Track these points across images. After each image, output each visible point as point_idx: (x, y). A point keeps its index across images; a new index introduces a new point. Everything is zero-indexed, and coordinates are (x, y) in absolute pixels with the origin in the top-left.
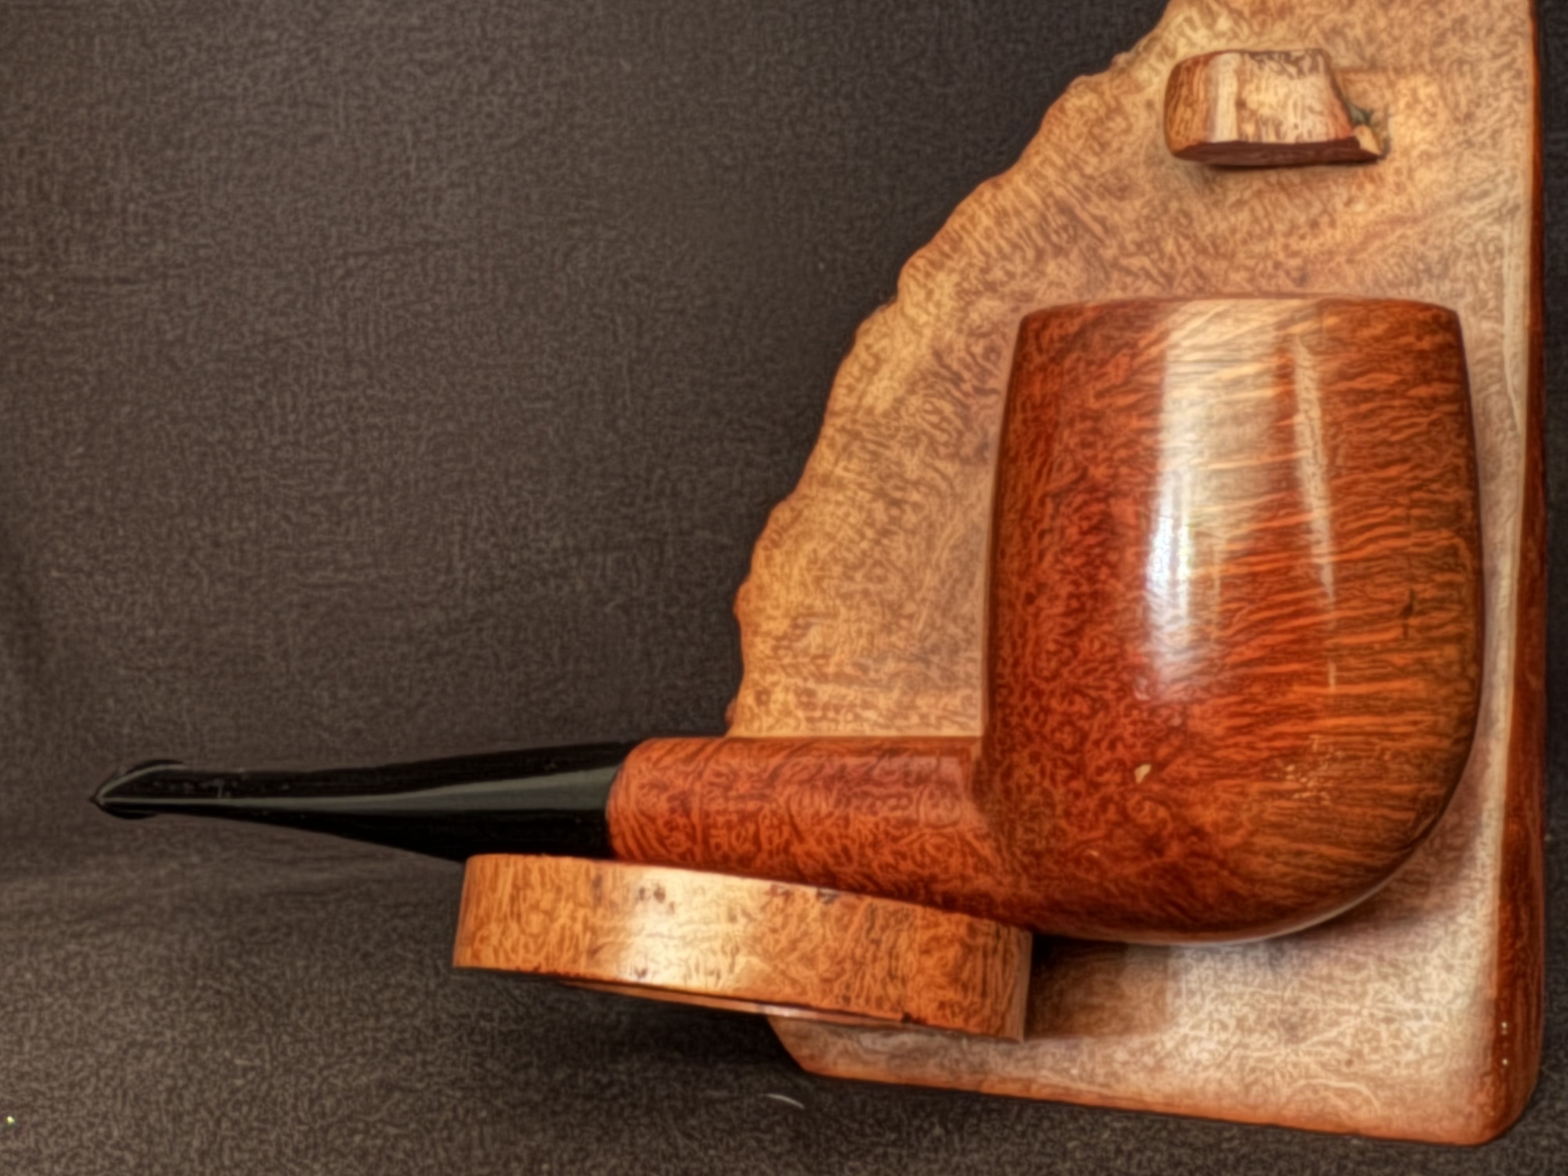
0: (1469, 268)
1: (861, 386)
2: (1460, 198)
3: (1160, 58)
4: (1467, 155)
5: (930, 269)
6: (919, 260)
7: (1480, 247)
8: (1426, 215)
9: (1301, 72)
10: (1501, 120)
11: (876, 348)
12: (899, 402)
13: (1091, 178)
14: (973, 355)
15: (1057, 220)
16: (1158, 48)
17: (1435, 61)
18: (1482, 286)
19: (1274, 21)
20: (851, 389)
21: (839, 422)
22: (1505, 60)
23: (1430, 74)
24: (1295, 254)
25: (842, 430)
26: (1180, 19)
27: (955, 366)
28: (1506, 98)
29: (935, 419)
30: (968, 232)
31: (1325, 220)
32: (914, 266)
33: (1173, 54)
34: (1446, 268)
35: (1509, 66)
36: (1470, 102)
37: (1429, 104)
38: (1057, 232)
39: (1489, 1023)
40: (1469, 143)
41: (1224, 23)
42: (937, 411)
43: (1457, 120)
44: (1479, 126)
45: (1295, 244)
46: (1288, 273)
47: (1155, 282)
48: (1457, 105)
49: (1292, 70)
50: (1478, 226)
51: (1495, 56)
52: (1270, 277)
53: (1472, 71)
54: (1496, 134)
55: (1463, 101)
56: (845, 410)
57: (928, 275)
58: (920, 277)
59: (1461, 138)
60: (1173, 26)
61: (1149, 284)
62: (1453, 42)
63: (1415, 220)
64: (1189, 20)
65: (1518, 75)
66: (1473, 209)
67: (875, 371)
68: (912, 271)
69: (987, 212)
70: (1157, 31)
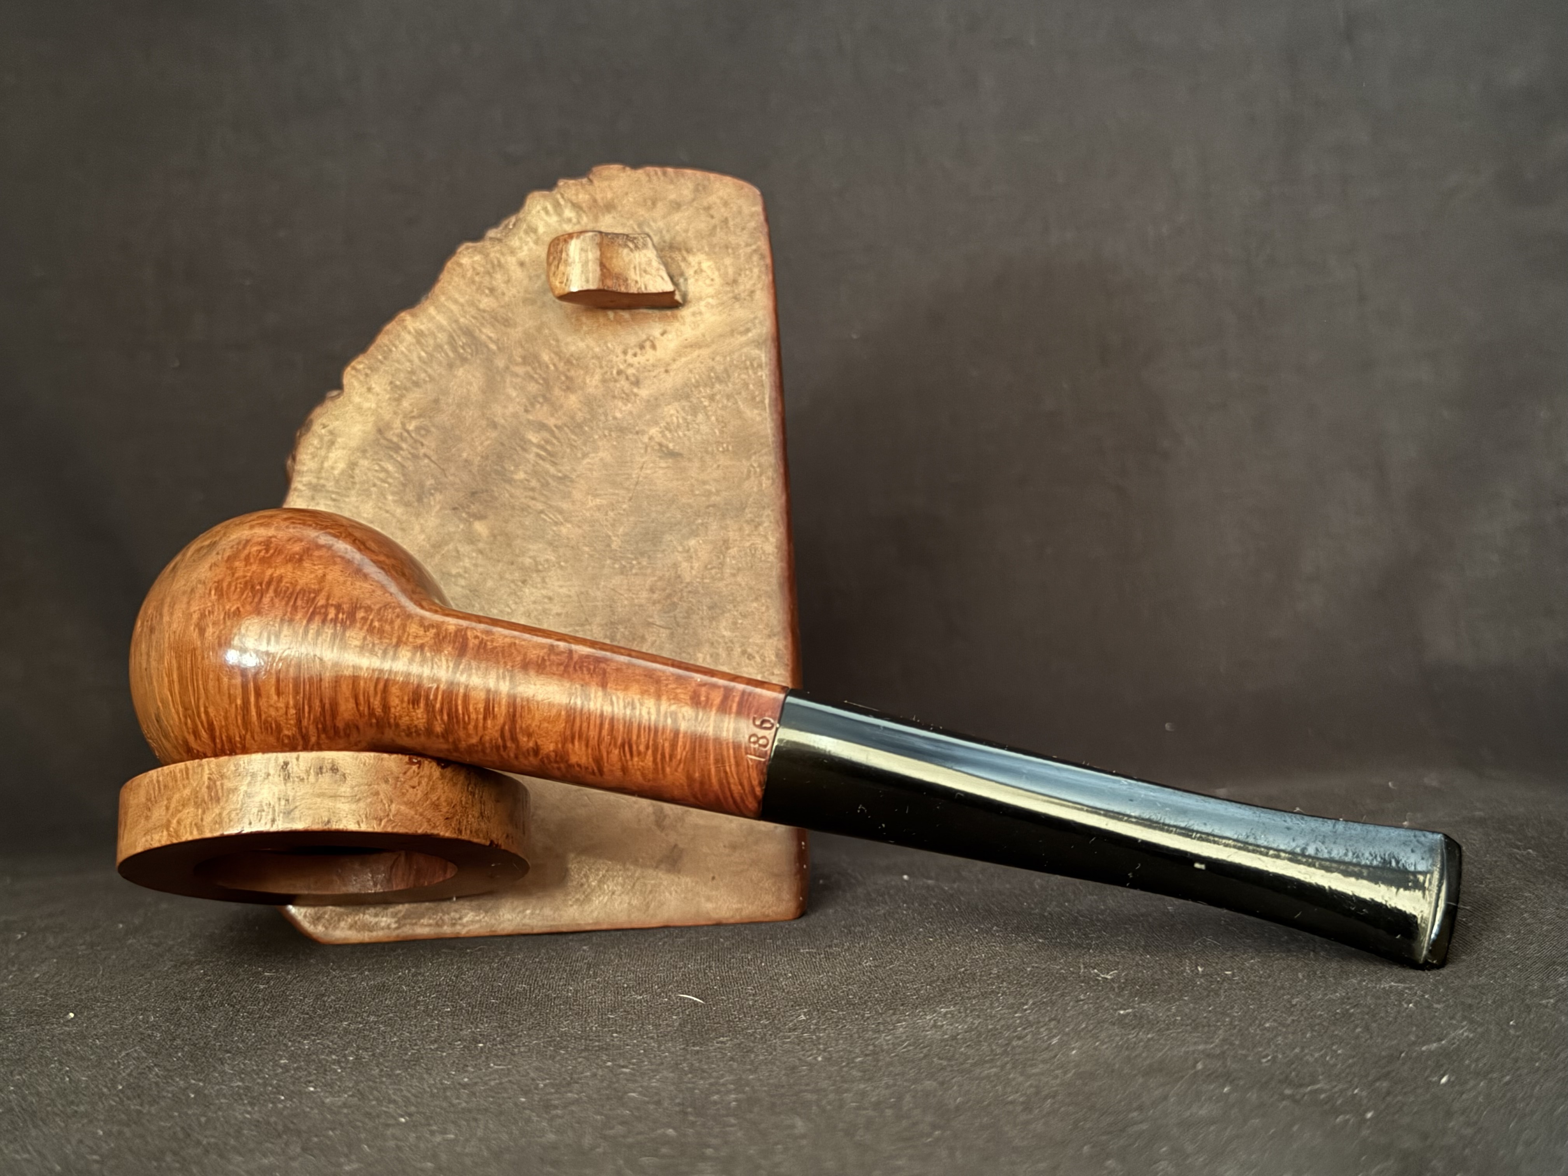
0: (744, 376)
1: (323, 452)
2: (732, 332)
3: (526, 232)
4: (737, 305)
5: (369, 372)
6: (360, 363)
7: (748, 363)
8: (713, 342)
9: (636, 247)
10: (754, 285)
11: (331, 427)
12: (352, 465)
13: (484, 311)
14: (408, 432)
15: (462, 340)
16: (524, 226)
17: (712, 246)
18: (751, 386)
19: (603, 215)
20: (314, 456)
21: (305, 479)
22: (754, 247)
23: (707, 254)
24: (631, 365)
25: (309, 485)
26: (539, 207)
27: (395, 439)
28: (756, 270)
29: (382, 475)
30: (396, 347)
31: (648, 344)
32: (354, 368)
33: (535, 231)
34: (729, 376)
35: (755, 251)
36: (735, 273)
37: (709, 272)
38: (463, 348)
39: (795, 843)
40: (736, 298)
41: (569, 213)
42: (384, 470)
43: (727, 284)
44: (742, 287)
45: (630, 358)
46: (627, 378)
47: (537, 382)
48: (726, 273)
49: (631, 245)
50: (745, 350)
51: (747, 245)
52: (616, 381)
53: (734, 253)
54: (752, 293)
55: (731, 271)
56: (310, 471)
57: (367, 375)
58: (362, 378)
59: (731, 295)
60: (534, 212)
61: (533, 384)
62: (720, 233)
63: (708, 346)
64: (545, 209)
65: (762, 257)
66: (743, 339)
67: (332, 443)
68: (353, 372)
69: (409, 333)
70: (521, 215)
